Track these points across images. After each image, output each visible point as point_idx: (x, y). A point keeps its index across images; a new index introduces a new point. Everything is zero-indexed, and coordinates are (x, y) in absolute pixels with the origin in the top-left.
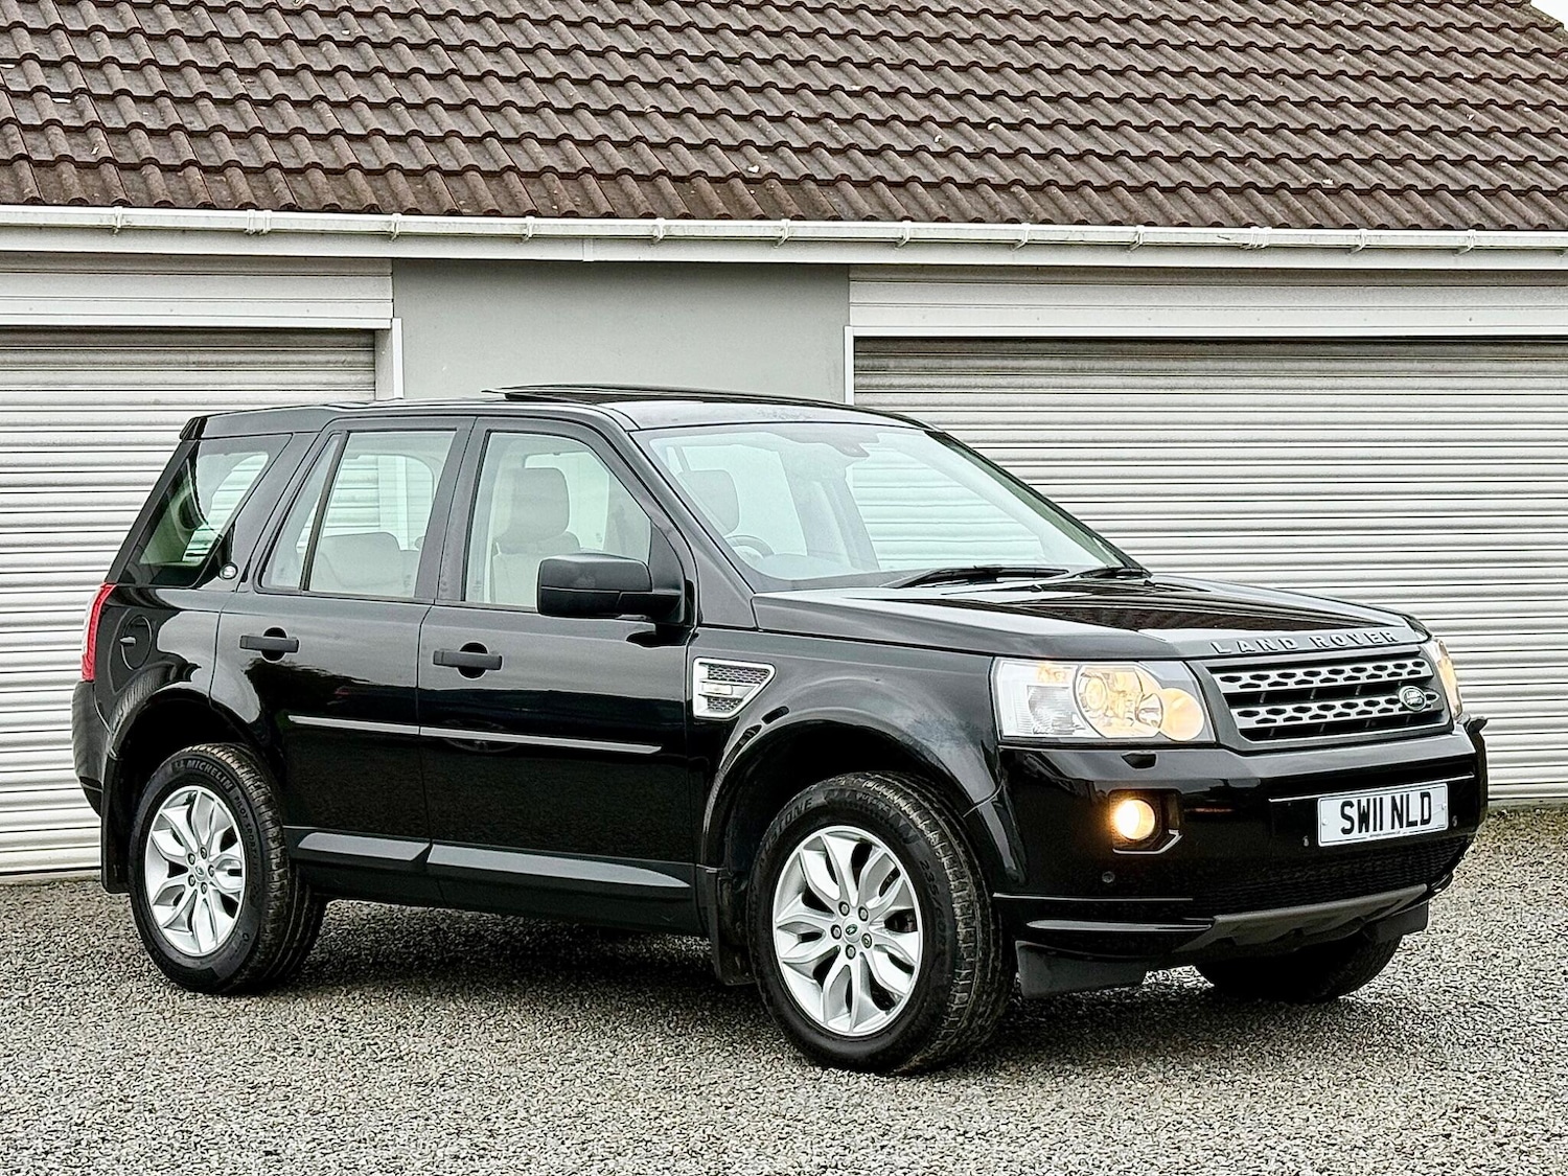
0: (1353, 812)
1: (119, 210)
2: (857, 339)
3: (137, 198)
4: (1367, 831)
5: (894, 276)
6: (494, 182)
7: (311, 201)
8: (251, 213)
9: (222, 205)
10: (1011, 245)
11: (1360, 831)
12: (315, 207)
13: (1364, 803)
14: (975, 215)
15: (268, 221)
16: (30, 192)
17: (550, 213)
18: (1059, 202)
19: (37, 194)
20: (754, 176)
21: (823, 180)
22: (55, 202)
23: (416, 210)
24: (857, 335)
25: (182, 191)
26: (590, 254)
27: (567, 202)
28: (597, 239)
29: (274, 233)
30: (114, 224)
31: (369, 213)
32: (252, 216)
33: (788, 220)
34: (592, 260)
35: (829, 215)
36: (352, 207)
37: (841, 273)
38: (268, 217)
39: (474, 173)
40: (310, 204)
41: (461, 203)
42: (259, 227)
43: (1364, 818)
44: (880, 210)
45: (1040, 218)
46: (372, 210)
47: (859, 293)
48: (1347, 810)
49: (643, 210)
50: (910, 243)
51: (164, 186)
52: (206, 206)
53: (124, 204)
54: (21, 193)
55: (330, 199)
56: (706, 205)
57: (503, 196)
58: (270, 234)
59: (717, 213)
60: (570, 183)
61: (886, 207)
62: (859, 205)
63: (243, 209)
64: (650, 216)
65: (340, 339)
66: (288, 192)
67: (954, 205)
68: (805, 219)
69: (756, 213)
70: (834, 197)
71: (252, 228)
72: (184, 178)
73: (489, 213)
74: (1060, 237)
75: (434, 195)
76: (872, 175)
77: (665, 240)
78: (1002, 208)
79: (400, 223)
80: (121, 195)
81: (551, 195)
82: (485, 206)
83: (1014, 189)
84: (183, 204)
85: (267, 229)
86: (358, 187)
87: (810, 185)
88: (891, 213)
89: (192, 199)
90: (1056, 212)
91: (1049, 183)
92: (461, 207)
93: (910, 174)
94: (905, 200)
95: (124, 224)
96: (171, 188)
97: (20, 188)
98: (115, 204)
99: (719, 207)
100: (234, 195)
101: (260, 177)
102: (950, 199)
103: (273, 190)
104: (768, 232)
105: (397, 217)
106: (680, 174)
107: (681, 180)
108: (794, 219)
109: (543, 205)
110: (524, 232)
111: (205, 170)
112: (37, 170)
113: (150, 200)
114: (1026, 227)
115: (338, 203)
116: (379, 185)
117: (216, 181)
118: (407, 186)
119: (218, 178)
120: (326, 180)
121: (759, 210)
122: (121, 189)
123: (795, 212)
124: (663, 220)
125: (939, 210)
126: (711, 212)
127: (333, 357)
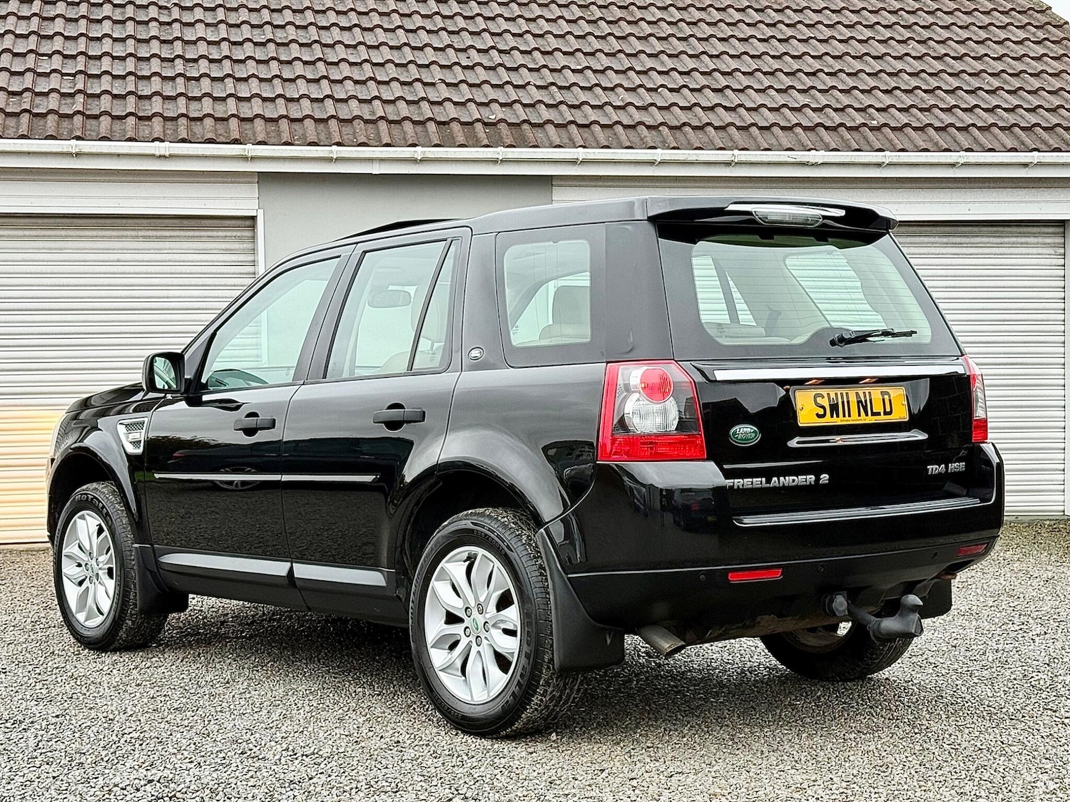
1: (74, 142)
3: (91, 134)
5: (582, 183)
6: (321, 125)
7: (198, 136)
8: (157, 143)
9: (142, 139)
10: (651, 163)
12: (199, 140)
14: (628, 144)
15: (166, 149)
16: (22, 131)
17: (352, 143)
18: (688, 136)
19: (25, 133)
20: (490, 121)
21: (535, 123)
22: (37, 137)
23: (264, 142)
25: (119, 131)
26: (376, 169)
27: (363, 137)
28: (382, 160)
29: (171, 156)
30: (70, 150)
31: (234, 143)
32: (157, 145)
33: (503, 148)
34: (379, 174)
35: (532, 144)
36: (224, 140)
37: (546, 182)
38: (169, 147)
39: (309, 120)
40: (198, 138)
41: (296, 137)
42: (162, 153)
44: (568, 141)
45: (672, 146)
46: (236, 142)
47: (559, 194)
49: (410, 142)
50: (584, 162)
51: (109, 127)
52: (130, 140)
53: (78, 138)
54: (17, 132)
55: (210, 135)
56: (453, 138)
57: (323, 134)
58: (172, 157)
59: (458, 144)
60: (371, 126)
61: (571, 139)
62: (554, 139)
63: (153, 141)
64: (414, 145)
65: (233, 222)
66: (186, 131)
67: (618, 138)
68: (515, 147)
69: (483, 143)
70: (539, 134)
71: (157, 153)
72: (125, 123)
73: (310, 144)
74: (682, 158)
75: (279, 133)
76: (568, 120)
77: (424, 161)
78: (649, 139)
79: (251, 150)
80: (79, 133)
81: (354, 133)
82: (309, 140)
83: (660, 128)
84: (118, 139)
85: (167, 154)
86: (232, 129)
87: (526, 126)
88: (574, 143)
89: (124, 136)
90: (683, 142)
91: (684, 124)
92: (295, 140)
93: (593, 119)
94: (585, 135)
95: (77, 150)
96: (114, 129)
97: (18, 129)
98: (73, 138)
99: (461, 139)
100: (151, 133)
101: (174, 123)
102: (615, 134)
103: (176, 130)
104: (489, 156)
105: (249, 146)
106: (443, 120)
107: (444, 123)
108: (507, 147)
109: (348, 139)
110: (331, 155)
111: (140, 119)
112: (35, 119)
113: (97, 136)
114: (659, 151)
115: (214, 138)
116: (248, 127)
117: (146, 125)
118: (265, 128)
119: (146, 123)
120: (213, 124)
121: (485, 141)
122: (81, 129)
123: (509, 143)
124: (420, 147)
125: (604, 141)
126: (455, 143)
127: (228, 234)
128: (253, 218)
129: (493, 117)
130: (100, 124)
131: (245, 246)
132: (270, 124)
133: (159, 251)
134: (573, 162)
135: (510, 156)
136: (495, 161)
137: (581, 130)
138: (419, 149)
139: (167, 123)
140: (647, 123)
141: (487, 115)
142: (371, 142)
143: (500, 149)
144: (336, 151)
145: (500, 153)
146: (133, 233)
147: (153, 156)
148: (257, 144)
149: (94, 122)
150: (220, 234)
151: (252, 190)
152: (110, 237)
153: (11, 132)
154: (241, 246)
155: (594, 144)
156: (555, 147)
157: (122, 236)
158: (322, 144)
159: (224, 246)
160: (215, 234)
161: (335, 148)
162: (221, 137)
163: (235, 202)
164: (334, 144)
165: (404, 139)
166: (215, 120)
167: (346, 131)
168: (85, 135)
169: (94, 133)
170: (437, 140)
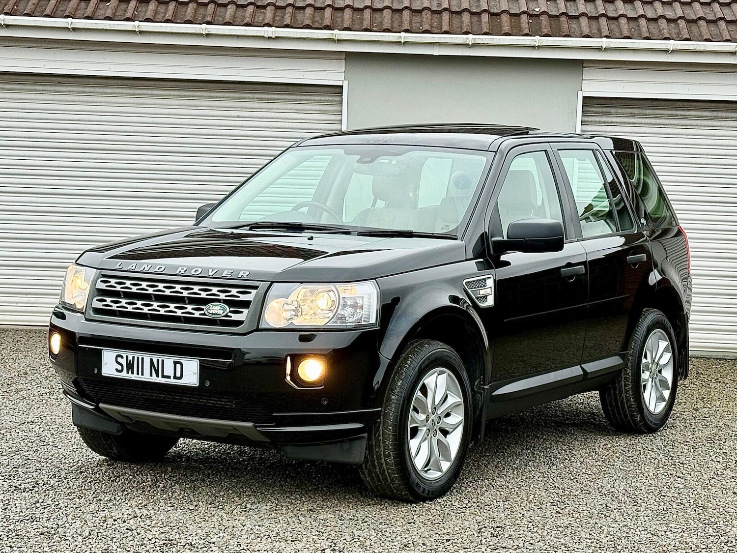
0: (123, 361)
1: (204, 26)
2: (584, 98)
3: (218, 20)
4: (132, 373)
5: (608, 66)
6: (397, 15)
7: (300, 22)
8: (266, 28)
9: (256, 24)
10: (666, 51)
11: (128, 373)
12: (300, 26)
13: (130, 358)
14: (647, 35)
15: (274, 33)
16: (168, 17)
17: (418, 31)
18: (701, 29)
19: (170, 18)
20: (535, 13)
21: (573, 16)
22: (178, 21)
23: (349, 28)
24: (584, 95)
25: (241, 17)
26: (436, 52)
27: (427, 25)
28: (441, 44)
29: (277, 38)
30: (202, 32)
31: (325, 29)
32: (266, 30)
33: (539, 37)
34: (438, 54)
35: (564, 34)
36: (318, 26)
37: (578, 65)
38: (274, 30)
39: (387, 10)
40: (299, 24)
41: (375, 25)
42: (270, 35)
43: (130, 366)
44: (596, 32)
45: (684, 37)
46: (327, 28)
47: (587, 74)
48: (119, 359)
49: (465, 30)
50: (608, 49)
51: (233, 14)
52: (247, 25)
53: (208, 23)
54: (164, 17)
55: (307, 22)
56: (501, 27)
57: (396, 22)
59: (504, 32)
60: (436, 16)
61: (599, 30)
62: (584, 29)
63: (263, 26)
64: (467, 33)
65: (327, 89)
66: (290, 18)
67: (640, 30)
68: (550, 36)
69: (524, 32)
70: (574, 25)
71: (266, 36)
72: (246, 10)
73: (384, 31)
74: (692, 48)
75: (362, 20)
76: (600, 13)
77: (474, 45)
78: (665, 31)
79: (337, 34)
80: (209, 19)
81: (422, 21)
82: (384, 27)
83: (679, 21)
84: (238, 23)
85: (274, 36)
86: (326, 16)
87: (563, 18)
88: (601, 33)
89: (243, 21)
90: (696, 34)
91: (700, 18)
92: (373, 27)
93: (621, 12)
94: (613, 26)
95: (207, 32)
96: (237, 15)
97: (165, 14)
98: (204, 23)
99: (506, 28)
100: (263, 19)
101: (283, 11)
102: (638, 26)
103: (283, 17)
104: (528, 43)
105: (336, 32)
106: (496, 11)
107: (496, 14)
108: (544, 36)
109: (416, 26)
110: (400, 40)
111: (258, 7)
112: (179, 6)
113: (223, 21)
114: (672, 42)
115: (311, 24)
116: (339, 15)
117: (261, 13)
118: (351, 16)
119: (262, 11)
120: (312, 12)
121: (527, 31)
122: (212, 15)
123: (546, 32)
124: (471, 35)
125: (627, 32)
126: (501, 32)
127: (322, 98)
128: (341, 87)
129: (537, 10)
130: (227, 11)
131: (335, 108)
132: (356, 13)
133: (269, 110)
134: (599, 49)
135: (545, 43)
136: (533, 47)
137: (610, 22)
138: (470, 36)
139: (278, 11)
140: (668, 17)
141: (533, 8)
142: (435, 30)
143: (537, 38)
144: (404, 36)
145: (537, 40)
146: (250, 96)
147: (263, 37)
148: (344, 30)
149: (223, 9)
150: (317, 98)
151: (341, 65)
152: (233, 98)
153: (160, 17)
154: (332, 108)
155: (617, 34)
156: (584, 37)
157: (242, 98)
158: (394, 30)
159: (318, 108)
160: (313, 98)
161: (403, 34)
162: (317, 23)
163: (327, 74)
164: (403, 31)
165: (461, 27)
166: (315, 9)
167: (415, 20)
168: (214, 20)
169: (221, 19)
170: (487, 29)
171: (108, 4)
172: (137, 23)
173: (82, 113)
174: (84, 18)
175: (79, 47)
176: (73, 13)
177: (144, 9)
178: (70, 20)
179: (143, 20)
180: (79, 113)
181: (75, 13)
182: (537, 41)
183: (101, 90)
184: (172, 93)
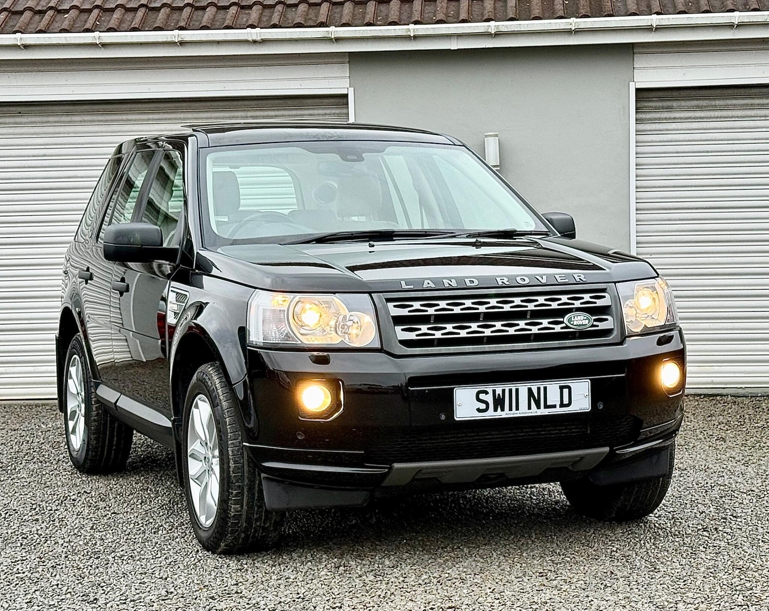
1: (176, 32)
2: (638, 91)
3: (194, 25)
6: (407, 6)
7: (290, 21)
8: (249, 30)
9: (238, 26)
10: (731, 26)
12: (290, 25)
14: (706, 8)
15: (258, 34)
16: (135, 24)
17: (430, 21)
19: (137, 26)
22: (146, 29)
23: (348, 23)
24: (637, 87)
25: (221, 20)
26: (454, 45)
27: (441, 14)
28: (460, 36)
30: (174, 40)
31: (320, 26)
32: (249, 32)
33: (575, 18)
34: (456, 48)
35: (606, 14)
36: (312, 24)
37: (629, 50)
38: (258, 32)
39: (395, 1)
40: (289, 23)
41: (379, 18)
42: (255, 38)
44: (645, 9)
45: (752, 8)
46: (322, 25)
47: (640, 62)
49: (486, 17)
50: (659, 29)
51: (212, 17)
52: (228, 28)
53: (181, 28)
54: (130, 25)
55: (299, 20)
56: (530, 10)
57: (405, 14)
58: (264, 42)
59: (533, 16)
60: (454, 4)
61: (649, 6)
62: (631, 6)
63: (247, 28)
64: (489, 20)
65: (332, 101)
66: (279, 17)
67: (698, 3)
69: (558, 15)
70: (619, 3)
71: (250, 39)
72: (228, 12)
73: (391, 24)
75: (364, 14)
78: (729, 3)
79: (334, 31)
80: (183, 24)
81: (436, 11)
82: (390, 20)
84: (217, 27)
85: (259, 39)
86: (321, 13)
88: (651, 10)
89: (223, 24)
92: (377, 21)
94: (665, 2)
95: (180, 39)
96: (217, 18)
97: (132, 22)
98: (177, 29)
99: (536, 12)
100: (247, 20)
101: (271, 10)
103: (271, 17)
104: (562, 27)
105: (332, 28)
108: (581, 17)
109: (428, 17)
110: (409, 34)
111: (243, 7)
112: (150, 12)
113: (199, 25)
114: (736, 14)
115: (302, 22)
116: (338, 10)
117: (246, 14)
118: (352, 10)
119: (247, 12)
120: (306, 9)
121: (561, 13)
122: (186, 20)
123: (584, 13)
124: (494, 22)
125: (682, 7)
126: (530, 16)
127: (328, 111)
128: (346, 96)
130: (205, 14)
132: (359, 6)
134: (649, 29)
135: (582, 26)
136: (569, 32)
138: (492, 23)
139: (265, 10)
142: (450, 19)
143: (573, 20)
144: (413, 29)
147: (246, 42)
148: (341, 26)
149: (200, 13)
150: (321, 112)
151: (344, 70)
153: (125, 25)
155: (671, 10)
156: (631, 15)
158: (403, 23)
160: (315, 112)
161: (412, 26)
162: (310, 21)
163: (329, 82)
164: (412, 23)
165: (482, 14)
166: (309, 6)
167: (427, 9)
168: (189, 25)
169: (198, 23)
170: (513, 14)
171: (66, 16)
172: (97, 34)
173: (47, 147)
174: (36, 33)
175: (36, 68)
176: (23, 28)
177: (108, 18)
178: (18, 35)
179: (105, 30)
180: (43, 147)
181: (26, 28)
182: (574, 24)
183: (69, 119)
184: (151, 116)
